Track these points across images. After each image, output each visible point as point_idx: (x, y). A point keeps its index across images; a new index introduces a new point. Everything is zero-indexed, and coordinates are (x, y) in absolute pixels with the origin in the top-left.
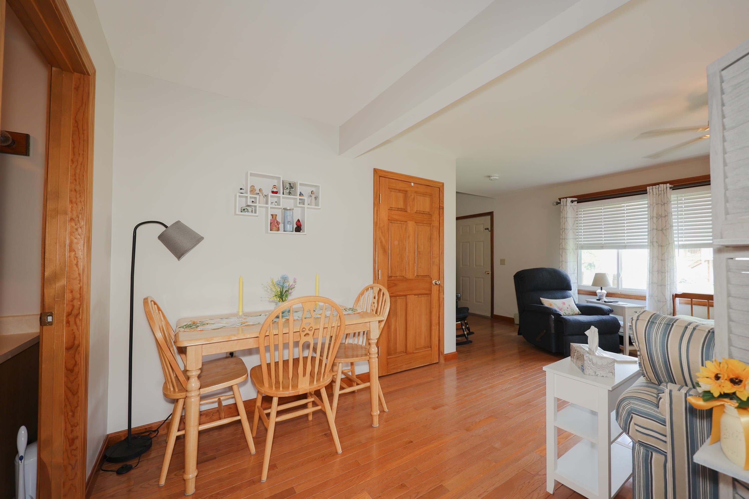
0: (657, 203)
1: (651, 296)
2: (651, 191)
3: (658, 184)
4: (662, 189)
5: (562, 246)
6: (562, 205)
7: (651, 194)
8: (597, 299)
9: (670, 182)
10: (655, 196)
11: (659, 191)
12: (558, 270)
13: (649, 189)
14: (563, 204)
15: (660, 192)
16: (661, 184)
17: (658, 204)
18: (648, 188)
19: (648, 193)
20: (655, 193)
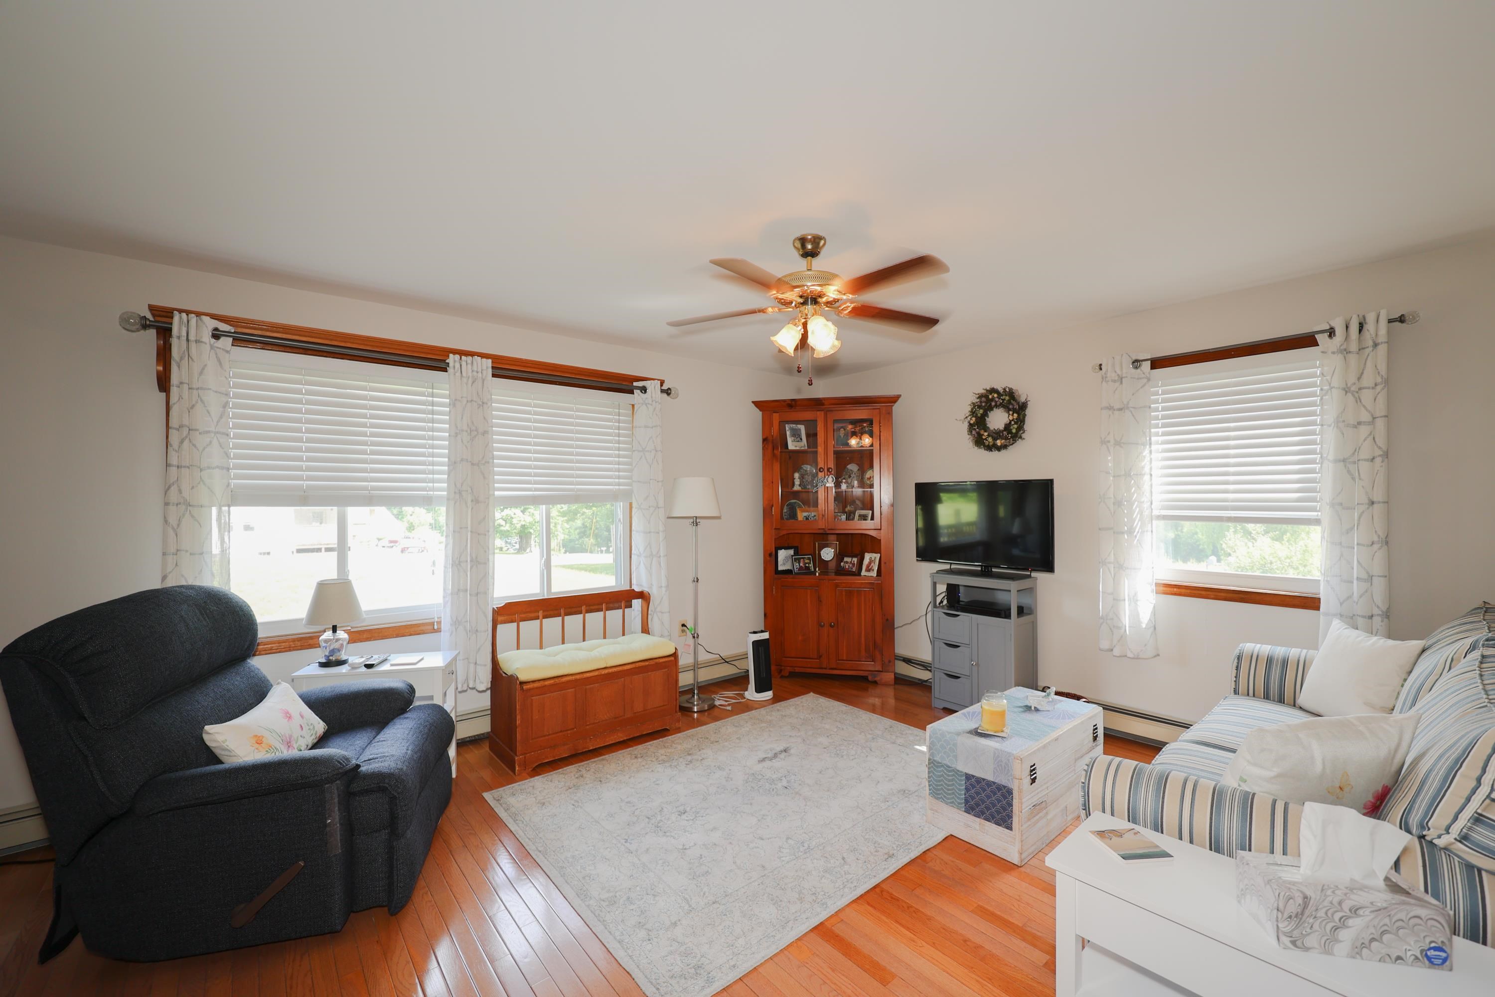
0: (469, 399)
1: (457, 623)
2: (457, 365)
3: (472, 354)
4: (480, 370)
5: (180, 491)
6: (179, 338)
7: (458, 374)
8: (319, 662)
9: (495, 359)
10: (465, 380)
11: (473, 371)
12: (222, 592)
13: (455, 361)
14: (184, 333)
15: (475, 373)
16: (478, 356)
17: (472, 401)
18: (451, 355)
19: (450, 370)
20: (464, 374)
